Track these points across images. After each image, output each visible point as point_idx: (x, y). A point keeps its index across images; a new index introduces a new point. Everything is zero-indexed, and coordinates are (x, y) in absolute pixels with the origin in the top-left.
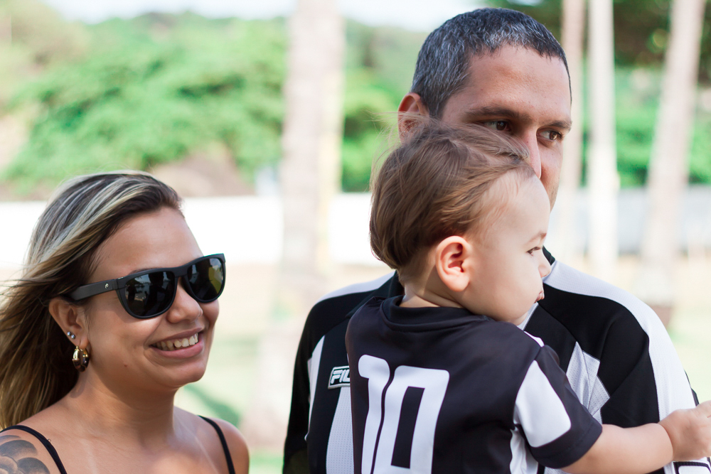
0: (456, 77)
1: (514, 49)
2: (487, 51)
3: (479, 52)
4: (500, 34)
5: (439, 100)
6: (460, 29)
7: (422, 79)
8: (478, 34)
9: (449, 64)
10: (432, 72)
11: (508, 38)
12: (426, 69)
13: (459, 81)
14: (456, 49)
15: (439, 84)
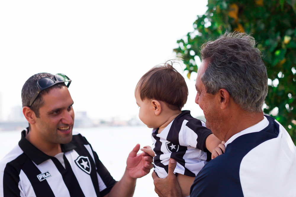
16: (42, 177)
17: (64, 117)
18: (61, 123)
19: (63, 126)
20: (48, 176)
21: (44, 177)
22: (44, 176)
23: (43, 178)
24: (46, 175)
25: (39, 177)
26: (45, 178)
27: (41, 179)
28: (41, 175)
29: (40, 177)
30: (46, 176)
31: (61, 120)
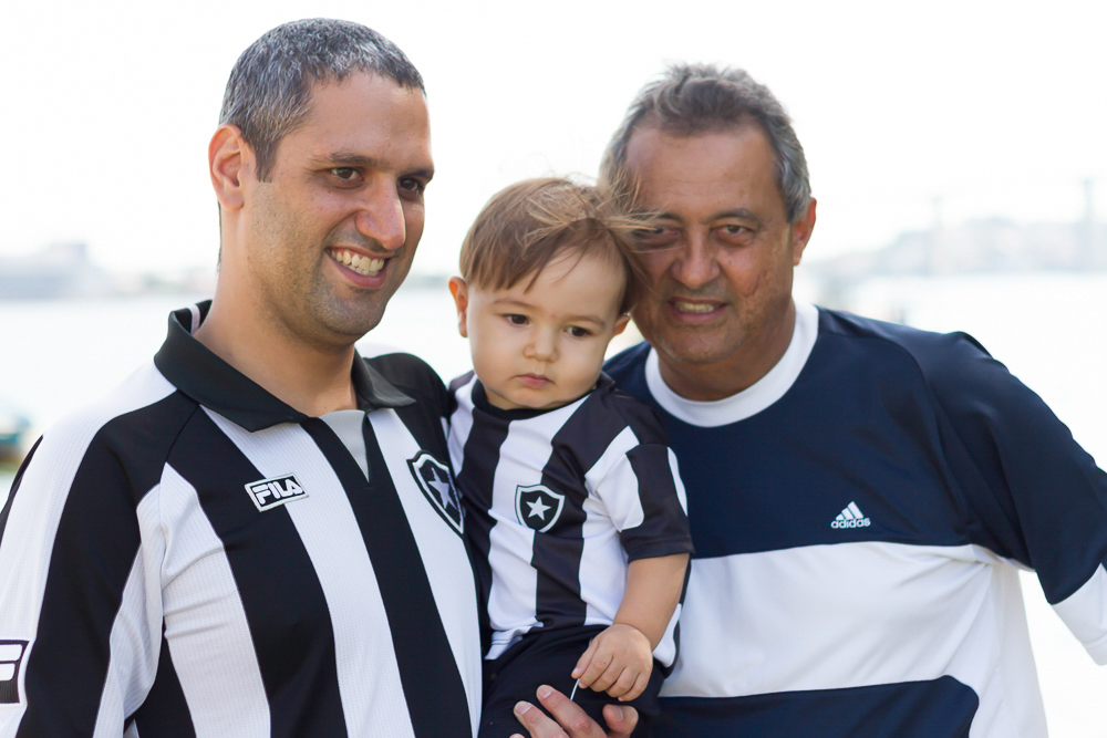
0: (292, 110)
1: (367, 77)
2: (333, 79)
3: (322, 78)
4: (348, 56)
5: (268, 139)
6: (292, 46)
7: (242, 110)
8: (318, 55)
9: (280, 93)
10: (257, 102)
11: (358, 61)
12: (247, 96)
13: (296, 118)
14: (290, 73)
15: (268, 120)
16: (268, 493)
17: (371, 207)
18: (349, 226)
19: (355, 245)
20: (294, 495)
21: (277, 496)
22: (277, 491)
23: (270, 499)
24: (285, 489)
25: (255, 490)
26: (282, 498)
27: (263, 501)
28: (265, 487)
29: (257, 493)
30: (284, 494)
31: (354, 215)
